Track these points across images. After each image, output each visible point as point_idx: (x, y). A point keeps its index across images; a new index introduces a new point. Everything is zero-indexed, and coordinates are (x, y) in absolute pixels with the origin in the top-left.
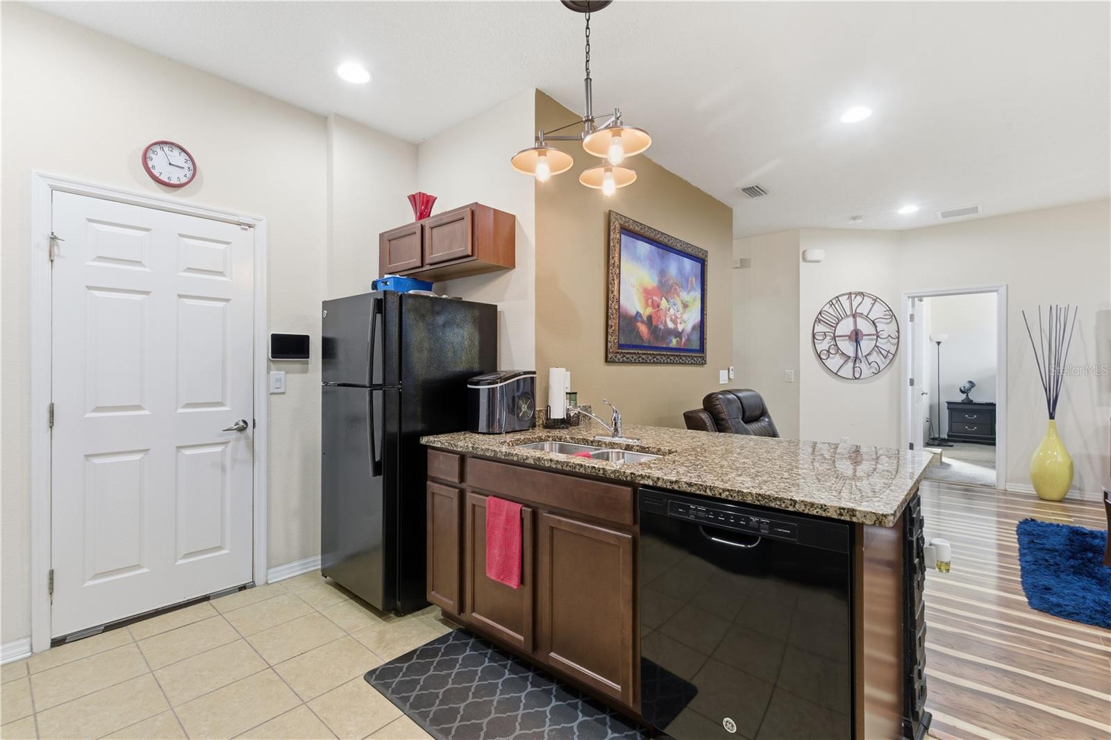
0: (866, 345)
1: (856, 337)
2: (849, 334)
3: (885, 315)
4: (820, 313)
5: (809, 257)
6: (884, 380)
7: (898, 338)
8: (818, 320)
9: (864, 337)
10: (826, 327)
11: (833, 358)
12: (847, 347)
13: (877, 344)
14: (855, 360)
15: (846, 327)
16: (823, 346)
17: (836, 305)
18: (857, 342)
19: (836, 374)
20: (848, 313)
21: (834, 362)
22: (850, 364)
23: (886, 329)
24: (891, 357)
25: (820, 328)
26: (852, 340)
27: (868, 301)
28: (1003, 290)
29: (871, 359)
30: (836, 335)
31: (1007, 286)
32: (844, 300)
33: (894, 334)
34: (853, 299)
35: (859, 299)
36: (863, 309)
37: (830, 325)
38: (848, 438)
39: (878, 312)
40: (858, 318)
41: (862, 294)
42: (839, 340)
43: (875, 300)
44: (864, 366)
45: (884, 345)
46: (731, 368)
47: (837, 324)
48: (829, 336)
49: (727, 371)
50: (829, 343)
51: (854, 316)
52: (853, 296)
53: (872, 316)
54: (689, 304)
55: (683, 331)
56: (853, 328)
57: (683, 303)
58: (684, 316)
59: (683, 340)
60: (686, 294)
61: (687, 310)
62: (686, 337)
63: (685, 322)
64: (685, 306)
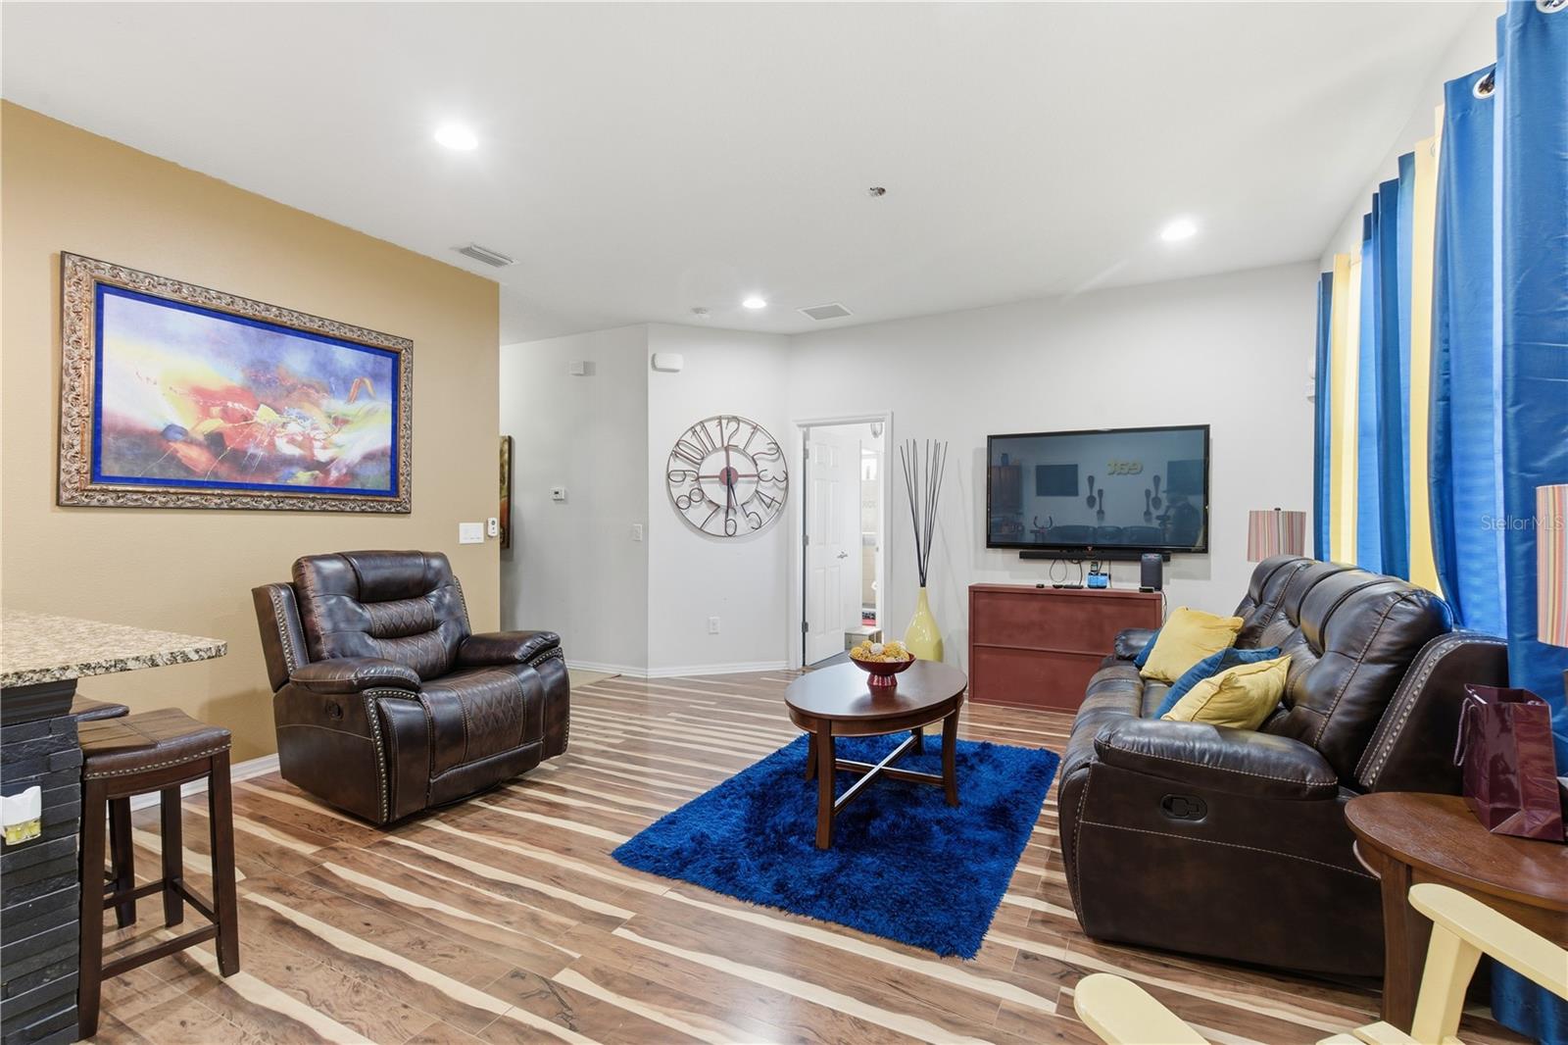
0: (742, 490)
1: (728, 478)
2: (718, 474)
3: (770, 449)
4: (677, 444)
5: (659, 364)
6: (768, 539)
7: (786, 478)
8: (675, 454)
9: (740, 479)
10: (685, 462)
11: (696, 507)
12: (717, 492)
13: (759, 489)
14: (727, 512)
15: (714, 464)
16: (684, 489)
17: (702, 435)
18: (730, 486)
19: (700, 529)
20: (718, 445)
21: (698, 513)
22: (722, 516)
23: (769, 468)
24: (777, 506)
25: (679, 465)
26: (723, 483)
27: (746, 430)
28: (888, 418)
29: (750, 509)
30: (700, 475)
31: (893, 414)
32: (712, 427)
33: (781, 477)
34: (724, 425)
35: (733, 425)
36: (739, 441)
37: (687, 458)
38: (717, 618)
39: (759, 445)
40: (731, 453)
41: (736, 419)
42: (705, 483)
43: (755, 428)
44: (740, 519)
45: (768, 490)
46: (490, 520)
47: (703, 458)
48: (689, 475)
49: (482, 525)
50: (691, 486)
51: (727, 449)
52: (724, 422)
53: (751, 451)
54: (350, 418)
55: (332, 461)
56: (725, 466)
57: (330, 417)
58: (337, 438)
59: (334, 474)
60: (341, 402)
61: (345, 429)
62: (344, 471)
63: (340, 447)
64: (339, 422)
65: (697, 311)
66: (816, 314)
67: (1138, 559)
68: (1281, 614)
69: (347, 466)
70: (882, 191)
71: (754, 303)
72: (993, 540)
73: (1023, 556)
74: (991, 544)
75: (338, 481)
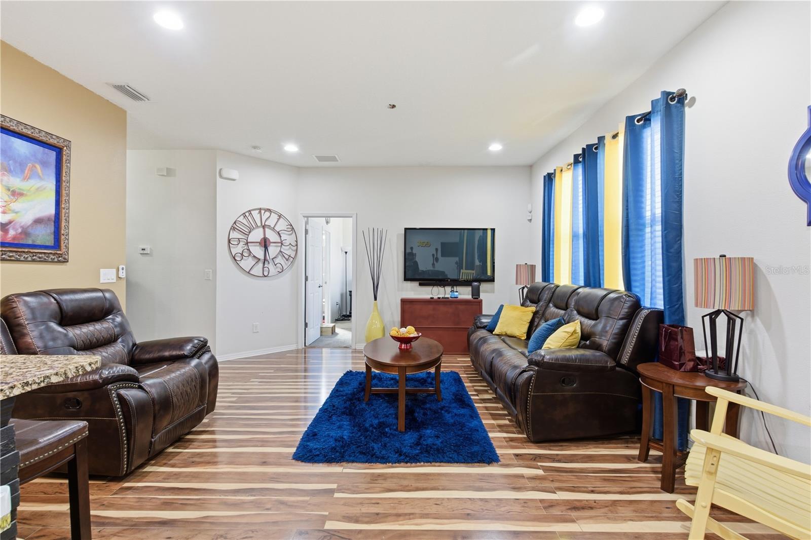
0: (273, 250)
1: (265, 243)
2: (259, 241)
3: (288, 228)
4: (235, 223)
5: (225, 174)
6: (287, 277)
7: (297, 245)
8: (233, 228)
9: (271, 244)
10: (241, 234)
11: (246, 260)
12: (258, 252)
13: (282, 250)
14: (264, 262)
15: (257, 235)
16: (237, 250)
17: (249, 218)
18: (266, 247)
19: (249, 273)
20: (259, 224)
21: (247, 263)
22: (261, 265)
23: (288, 238)
24: (291, 260)
25: (235, 235)
26: (262, 246)
27: (274, 217)
28: (355, 216)
29: (277, 261)
30: (249, 241)
31: (357, 214)
32: (255, 214)
33: (294, 243)
34: (262, 214)
35: (268, 214)
36: (271, 222)
37: (244, 233)
38: (257, 323)
39: (282, 226)
40: (266, 229)
41: (269, 210)
42: (251, 246)
43: (280, 216)
44: (271, 266)
45: (287, 251)
46: (121, 267)
47: (250, 232)
48: (242, 241)
49: (115, 270)
50: (242, 247)
51: (264, 227)
52: (263, 212)
53: (278, 228)
54: (25, 192)
55: (10, 222)
56: (262, 237)
57: (9, 190)
58: (15, 206)
59: (12, 233)
60: (18, 180)
61: (21, 199)
62: (20, 230)
63: (16, 213)
64: (16, 194)
65: (255, 147)
66: (321, 159)
67: (470, 285)
68: (551, 305)
69: (22, 227)
70: (394, 106)
71: (291, 148)
72: (407, 277)
73: (421, 285)
74: (406, 279)
75: (14, 238)
